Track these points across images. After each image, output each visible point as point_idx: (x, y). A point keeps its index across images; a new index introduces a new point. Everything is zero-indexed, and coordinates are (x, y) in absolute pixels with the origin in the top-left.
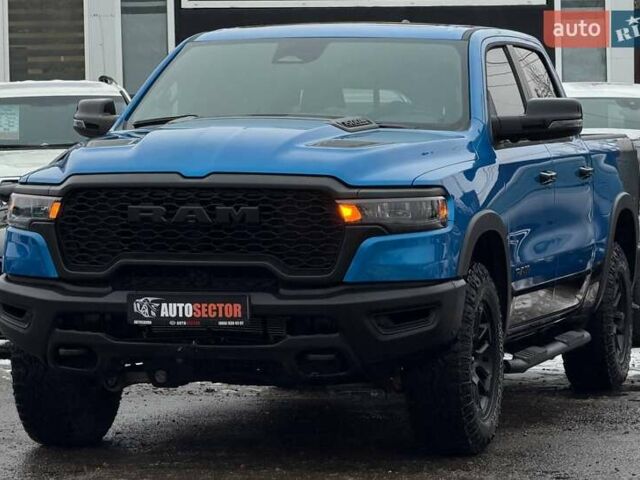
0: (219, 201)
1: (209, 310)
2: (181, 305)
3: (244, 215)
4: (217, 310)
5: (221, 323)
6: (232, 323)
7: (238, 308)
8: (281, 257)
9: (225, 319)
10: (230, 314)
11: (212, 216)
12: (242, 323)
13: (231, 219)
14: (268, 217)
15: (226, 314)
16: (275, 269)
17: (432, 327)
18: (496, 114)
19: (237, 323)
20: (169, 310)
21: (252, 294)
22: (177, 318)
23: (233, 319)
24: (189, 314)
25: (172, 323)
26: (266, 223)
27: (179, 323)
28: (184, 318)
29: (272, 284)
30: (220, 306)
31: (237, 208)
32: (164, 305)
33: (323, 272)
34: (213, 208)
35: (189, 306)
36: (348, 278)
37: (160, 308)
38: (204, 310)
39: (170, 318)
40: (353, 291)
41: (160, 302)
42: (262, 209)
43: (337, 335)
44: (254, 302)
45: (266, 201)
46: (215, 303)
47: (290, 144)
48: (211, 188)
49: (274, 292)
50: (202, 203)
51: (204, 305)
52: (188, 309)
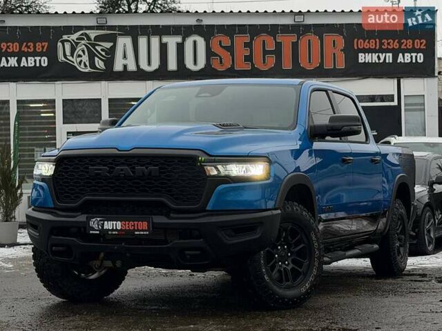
0: (137, 164)
1: (129, 225)
2: (114, 223)
3: (150, 172)
4: (134, 226)
5: (136, 233)
6: (142, 233)
7: (145, 224)
8: (172, 195)
9: (138, 230)
10: (141, 227)
11: (133, 172)
12: (147, 233)
13: (143, 173)
14: (164, 173)
15: (139, 227)
16: (168, 202)
17: (258, 236)
18: (313, 122)
19: (145, 233)
20: (108, 225)
21: (153, 217)
22: (113, 230)
23: (143, 230)
24: (119, 228)
25: (110, 233)
26: (163, 176)
27: (114, 233)
28: (116, 230)
29: (167, 211)
30: (136, 223)
31: (147, 168)
32: (106, 222)
33: (194, 205)
34: (134, 168)
35: (119, 223)
36: (208, 208)
37: (103, 224)
38: (127, 226)
39: (109, 230)
40: (212, 215)
41: (104, 221)
42: (160, 168)
43: (202, 240)
44: (154, 221)
45: (162, 164)
46: (133, 221)
48: (133, 156)
49: (168, 216)
50: (128, 165)
51: (127, 222)
52: (119, 225)
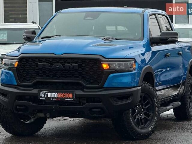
0: (66, 62)
1: (62, 95)
2: (54, 94)
4: (65, 95)
6: (69, 99)
7: (71, 95)
8: (85, 79)
9: (67, 98)
10: (69, 97)
11: (64, 67)
12: (72, 99)
13: (70, 68)
14: (81, 67)
16: (83, 83)
17: (130, 101)
18: (152, 36)
19: (71, 99)
20: (50, 95)
21: (76, 91)
22: (53, 98)
24: (56, 97)
25: (51, 99)
26: (80, 69)
28: (55, 98)
29: (82, 88)
30: (66, 94)
31: (71, 64)
32: (49, 94)
33: (96, 84)
34: (64, 64)
36: (105, 86)
37: (48, 95)
38: (61, 95)
39: (51, 98)
40: (106, 90)
41: (48, 93)
42: (79, 65)
43: (101, 103)
44: (76, 93)
45: (79, 62)
46: (64, 93)
47: (88, 45)
48: (64, 58)
49: (82, 90)
50: (61, 63)
51: (61, 94)
52: (56, 95)
